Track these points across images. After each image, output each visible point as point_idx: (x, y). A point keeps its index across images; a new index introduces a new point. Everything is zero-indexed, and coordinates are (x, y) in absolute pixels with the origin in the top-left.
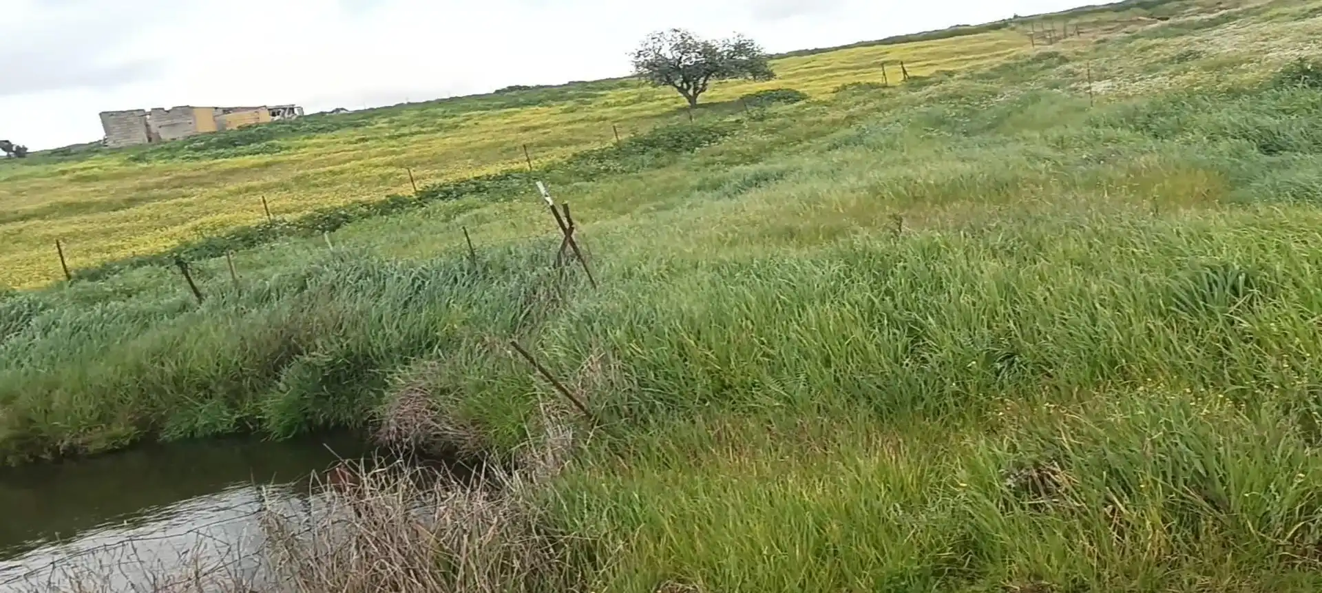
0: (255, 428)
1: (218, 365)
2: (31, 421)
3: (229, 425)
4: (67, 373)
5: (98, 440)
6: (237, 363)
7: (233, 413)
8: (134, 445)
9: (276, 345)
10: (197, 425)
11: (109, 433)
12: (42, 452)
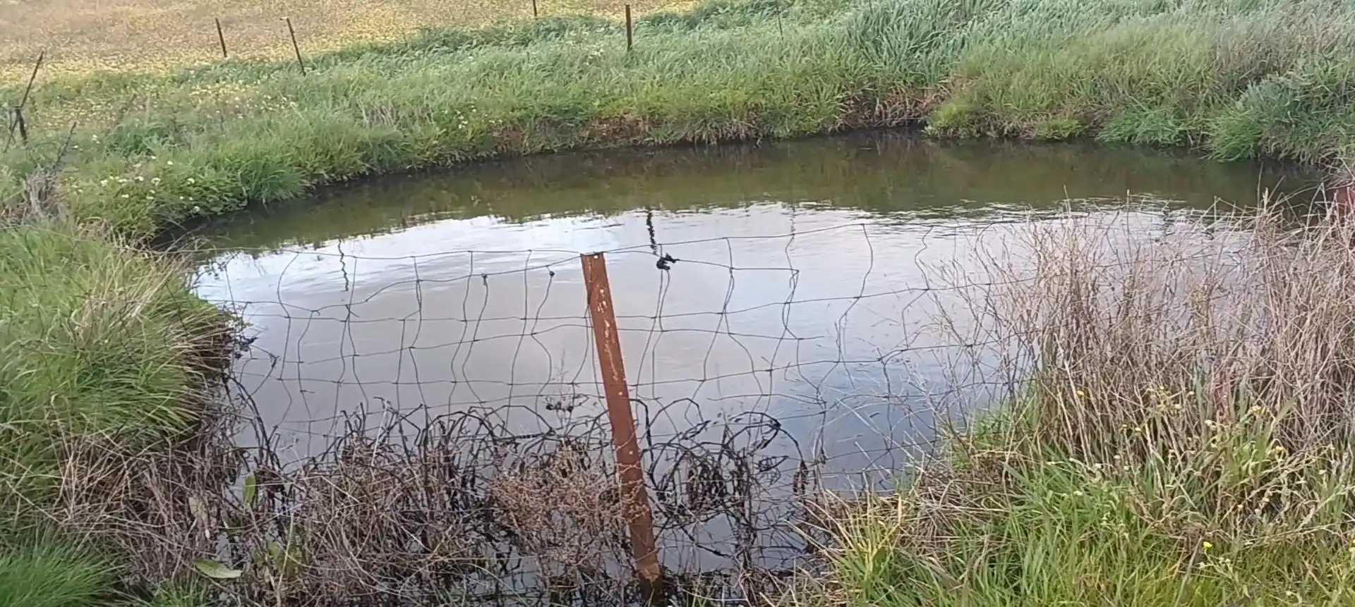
0: (1195, 144)
1: (1179, 71)
2: (988, 99)
3: (1170, 137)
4: (1033, 57)
5: (1041, 129)
6: (1199, 73)
7: (1179, 125)
8: (1071, 139)
9: (1249, 58)
10: (1138, 130)
11: (1054, 123)
12: (989, 130)
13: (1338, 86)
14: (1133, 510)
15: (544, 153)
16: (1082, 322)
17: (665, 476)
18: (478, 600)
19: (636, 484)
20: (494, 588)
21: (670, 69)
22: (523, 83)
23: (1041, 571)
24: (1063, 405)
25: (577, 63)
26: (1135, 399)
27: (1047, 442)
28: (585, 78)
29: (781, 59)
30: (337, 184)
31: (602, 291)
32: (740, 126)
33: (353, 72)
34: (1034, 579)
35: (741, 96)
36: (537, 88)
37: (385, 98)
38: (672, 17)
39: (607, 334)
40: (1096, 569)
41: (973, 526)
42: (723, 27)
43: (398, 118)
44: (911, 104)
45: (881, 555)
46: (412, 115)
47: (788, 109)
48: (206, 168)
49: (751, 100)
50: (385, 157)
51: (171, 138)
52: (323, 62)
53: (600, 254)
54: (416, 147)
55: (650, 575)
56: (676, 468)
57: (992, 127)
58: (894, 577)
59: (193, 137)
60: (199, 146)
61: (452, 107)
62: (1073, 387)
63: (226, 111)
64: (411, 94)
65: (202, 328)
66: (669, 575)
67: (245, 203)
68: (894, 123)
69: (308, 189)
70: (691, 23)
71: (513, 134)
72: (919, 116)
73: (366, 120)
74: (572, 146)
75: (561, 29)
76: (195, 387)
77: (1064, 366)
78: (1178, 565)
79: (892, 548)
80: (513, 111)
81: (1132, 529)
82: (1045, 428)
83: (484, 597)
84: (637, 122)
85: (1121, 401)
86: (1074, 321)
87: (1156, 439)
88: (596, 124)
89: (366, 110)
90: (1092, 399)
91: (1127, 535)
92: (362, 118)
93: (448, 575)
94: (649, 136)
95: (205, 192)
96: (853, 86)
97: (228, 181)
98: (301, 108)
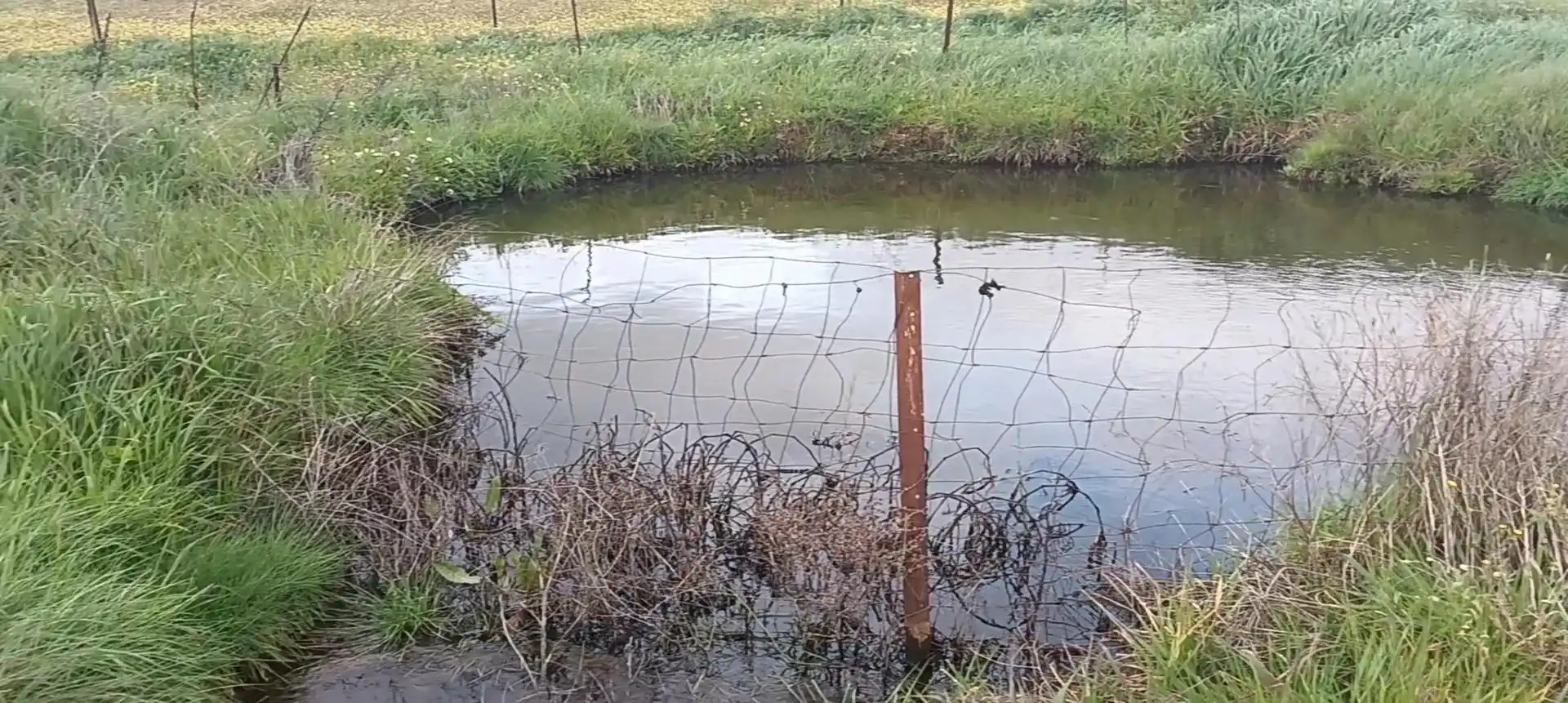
2: (1364, 138)
4: (1428, 94)
5: (1426, 179)
8: (1460, 195)
10: (1546, 191)
11: (1442, 174)
12: (1362, 176)
14: (1497, 622)
15: (831, 161)
16: (1467, 403)
18: (726, 639)
19: (920, 532)
20: (744, 627)
21: (990, 76)
22: (818, 80)
23: (1378, 679)
24: (1428, 495)
25: (882, 62)
26: (1517, 498)
27: (1402, 537)
28: (889, 79)
29: (1121, 74)
30: (599, 178)
31: (912, 314)
32: (1060, 148)
33: (632, 55)
34: (1369, 686)
35: (1068, 112)
36: (834, 87)
37: (664, 86)
38: (997, 17)
39: (910, 362)
40: (1444, 685)
41: (1303, 622)
42: (1057, 32)
43: (675, 110)
44: (1270, 138)
45: (1190, 643)
46: (690, 108)
47: (1121, 133)
48: (465, 148)
49: (1080, 119)
50: (655, 152)
51: (431, 112)
52: (600, 40)
53: (916, 273)
54: (690, 143)
55: (919, 633)
56: (956, 522)
57: (1365, 174)
58: (1201, 668)
59: (454, 113)
60: (459, 123)
61: (736, 104)
63: (491, 88)
64: (692, 84)
65: (449, 319)
66: (940, 638)
67: (501, 190)
68: (1247, 158)
69: (568, 180)
70: (1018, 25)
71: (799, 139)
72: (1278, 153)
73: (640, 109)
74: (863, 156)
75: (868, 22)
76: (439, 380)
77: (1437, 451)
78: (1545, 690)
79: (1204, 635)
80: (803, 111)
81: (1495, 646)
82: (1402, 520)
83: (733, 637)
84: (942, 134)
85: (1499, 498)
86: (1458, 401)
87: (1535, 546)
88: (893, 132)
89: (642, 98)
90: (1464, 491)
91: (1486, 650)
92: (636, 106)
93: (697, 608)
94: (953, 151)
95: (460, 174)
96: (1203, 111)
97: (486, 165)
98: (572, 90)
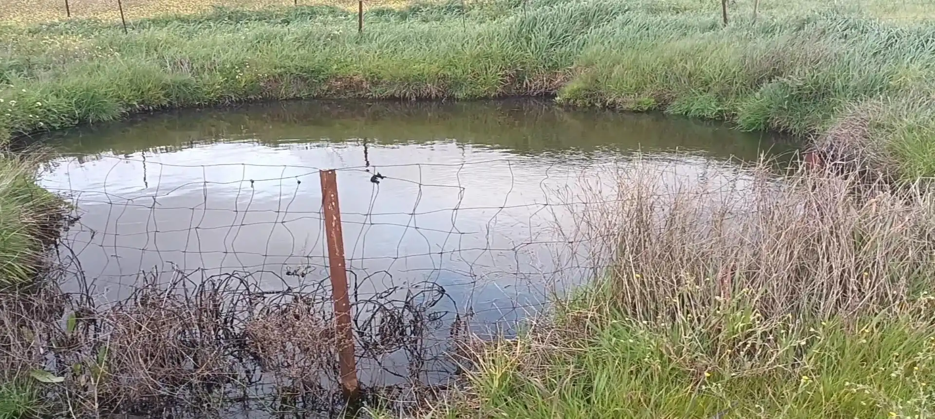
0: (728, 119)
1: (721, 71)
2: (597, 81)
3: (712, 113)
4: (628, 56)
5: (630, 103)
6: (734, 72)
7: (718, 106)
8: (649, 111)
9: (765, 65)
10: (691, 108)
11: (638, 100)
12: (597, 102)
13: (819, 87)
14: (664, 352)
15: (296, 98)
16: (642, 230)
17: (365, 322)
18: (231, 401)
19: (346, 326)
20: (242, 393)
21: (387, 47)
22: (283, 49)
23: (604, 389)
24: (626, 283)
25: (323, 38)
26: (672, 281)
27: (615, 307)
28: (327, 49)
29: (463, 45)
30: (145, 112)
31: (332, 196)
32: (432, 89)
33: (162, 34)
34: (600, 393)
35: (434, 68)
36: (294, 54)
37: (184, 53)
38: (389, 11)
39: (334, 224)
40: (639, 389)
41: (565, 359)
42: (425, 21)
43: (193, 68)
44: (547, 81)
45: (504, 376)
46: (202, 67)
47: (465, 80)
48: (50, 95)
49: (441, 72)
50: (181, 95)
51: (25, 72)
52: (140, 25)
53: (333, 171)
54: (205, 89)
55: (351, 386)
56: (373, 317)
57: (599, 101)
58: (512, 391)
59: (42, 73)
60: (45, 80)
61: (232, 64)
62: (634, 273)
63: (67, 56)
64: (203, 52)
65: (43, 209)
66: (363, 387)
67: (77, 122)
68: (535, 93)
69: (124, 115)
70: (403, 16)
71: (274, 85)
72: (552, 90)
73: (169, 68)
74: (315, 95)
75: (313, 14)
76: (35, 249)
77: (629, 258)
78: (690, 387)
79: (511, 372)
80: (275, 69)
81: (663, 365)
82: (615, 297)
83: (235, 400)
84: (362, 82)
85: (663, 282)
86: (638, 229)
87: (683, 308)
88: (333, 81)
89: (170, 62)
90: (645, 280)
91: (659, 367)
92: (167, 67)
93: (209, 385)
94: (370, 92)
95: (48, 113)
96: (510, 67)
97: (66, 106)
98: (122, 56)
